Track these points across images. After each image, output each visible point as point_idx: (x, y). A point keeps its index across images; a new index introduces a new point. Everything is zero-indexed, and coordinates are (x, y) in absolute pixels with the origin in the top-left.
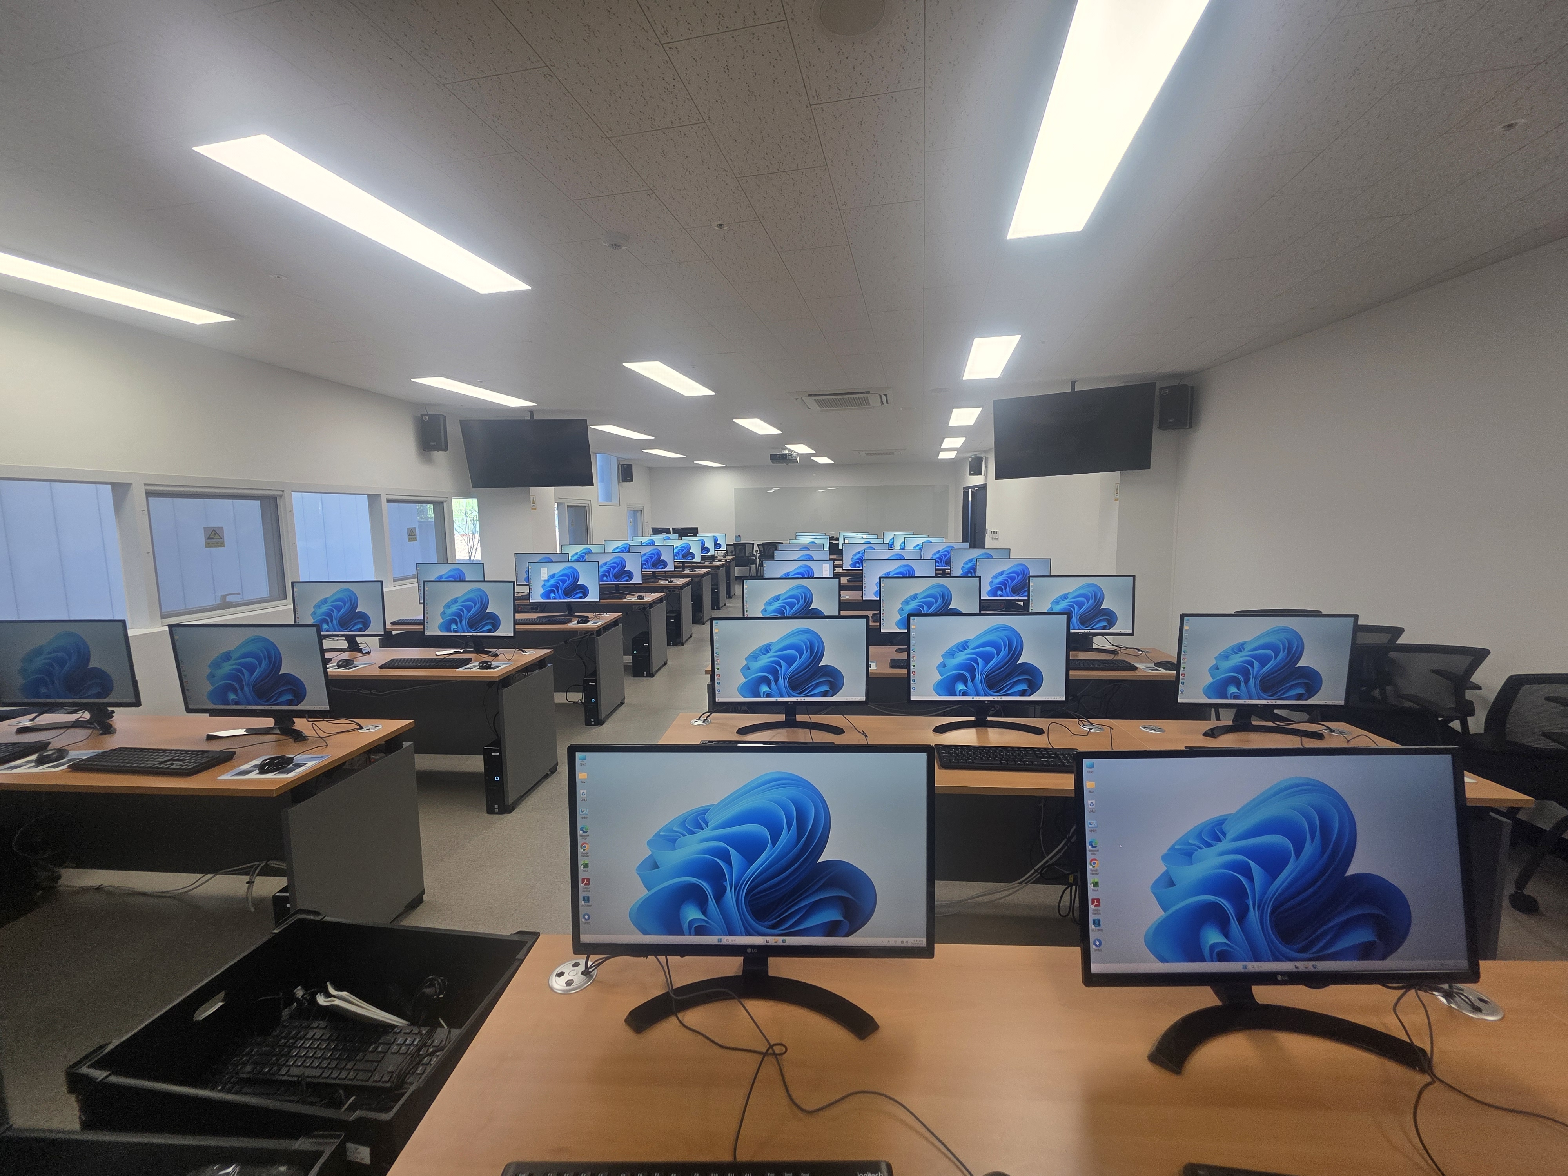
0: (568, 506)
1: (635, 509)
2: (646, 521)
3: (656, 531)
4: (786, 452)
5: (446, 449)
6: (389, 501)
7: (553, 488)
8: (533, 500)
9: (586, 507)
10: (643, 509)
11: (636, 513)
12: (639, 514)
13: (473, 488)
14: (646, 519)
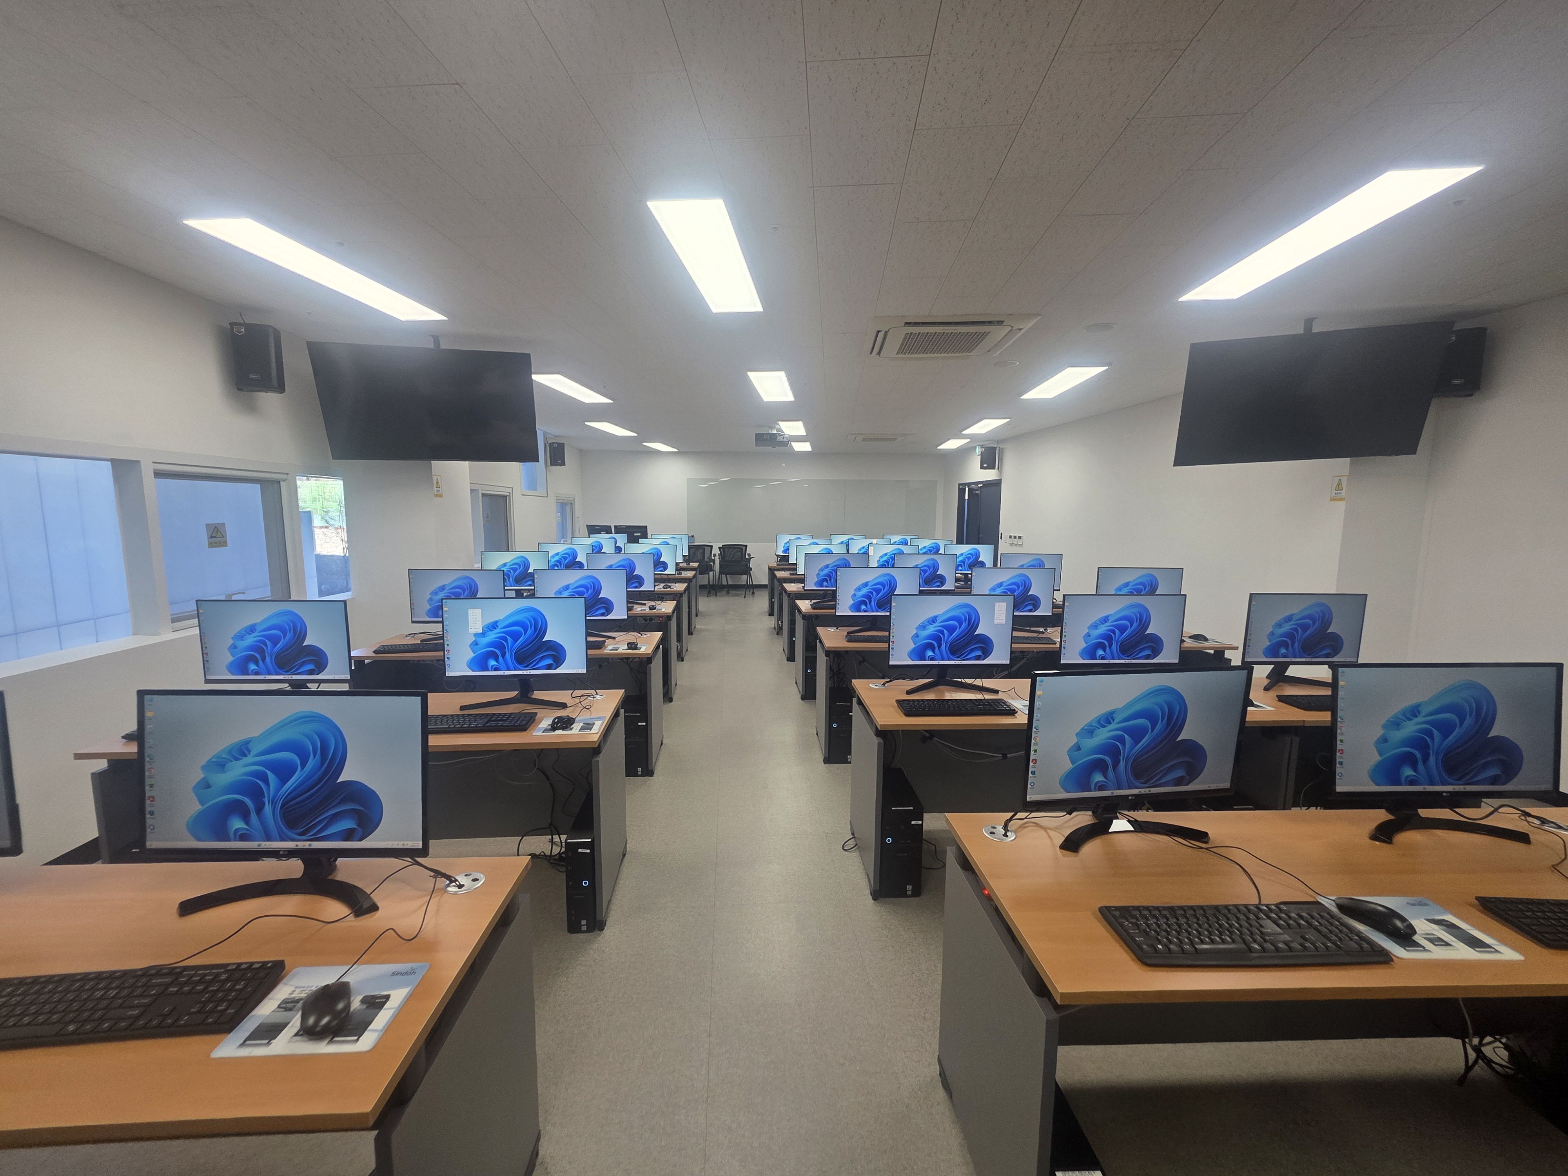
0: (483, 495)
1: (565, 501)
2: (576, 516)
3: (593, 530)
4: (775, 432)
5: (280, 388)
6: (158, 474)
7: (467, 462)
8: (437, 483)
9: (506, 497)
10: (574, 500)
11: (565, 507)
12: (568, 508)
13: (333, 459)
14: (577, 513)
